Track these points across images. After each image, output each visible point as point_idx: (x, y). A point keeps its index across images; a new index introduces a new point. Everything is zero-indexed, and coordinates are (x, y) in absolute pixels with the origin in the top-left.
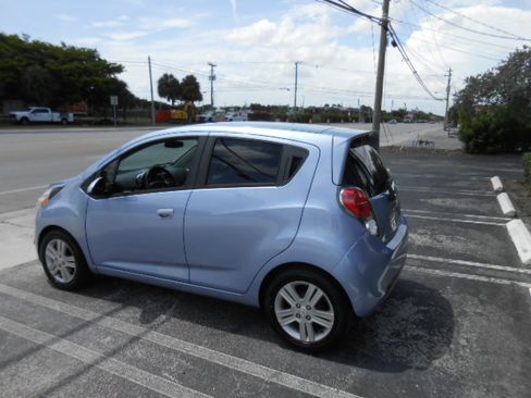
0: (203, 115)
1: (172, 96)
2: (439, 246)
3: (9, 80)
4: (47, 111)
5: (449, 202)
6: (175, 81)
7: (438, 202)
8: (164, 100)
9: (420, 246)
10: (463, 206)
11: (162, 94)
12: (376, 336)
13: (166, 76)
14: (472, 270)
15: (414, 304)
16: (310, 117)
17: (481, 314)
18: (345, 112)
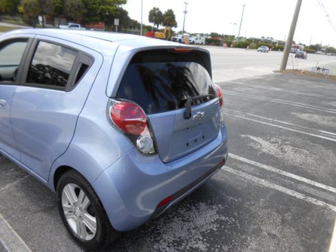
0: (175, 37)
1: (157, 23)
2: (280, 156)
3: (57, 4)
4: (78, 26)
5: (316, 118)
6: (160, 13)
7: (305, 116)
8: (152, 25)
9: (264, 153)
10: (325, 123)
11: (151, 20)
12: (158, 241)
13: (154, 8)
14: (294, 185)
15: (218, 213)
16: (248, 45)
17: (274, 236)
18: (274, 43)
